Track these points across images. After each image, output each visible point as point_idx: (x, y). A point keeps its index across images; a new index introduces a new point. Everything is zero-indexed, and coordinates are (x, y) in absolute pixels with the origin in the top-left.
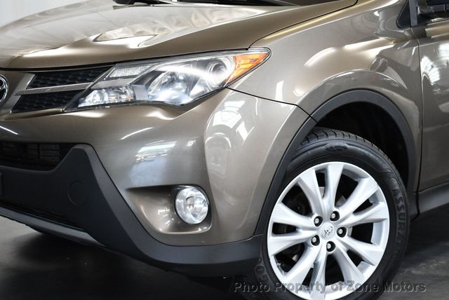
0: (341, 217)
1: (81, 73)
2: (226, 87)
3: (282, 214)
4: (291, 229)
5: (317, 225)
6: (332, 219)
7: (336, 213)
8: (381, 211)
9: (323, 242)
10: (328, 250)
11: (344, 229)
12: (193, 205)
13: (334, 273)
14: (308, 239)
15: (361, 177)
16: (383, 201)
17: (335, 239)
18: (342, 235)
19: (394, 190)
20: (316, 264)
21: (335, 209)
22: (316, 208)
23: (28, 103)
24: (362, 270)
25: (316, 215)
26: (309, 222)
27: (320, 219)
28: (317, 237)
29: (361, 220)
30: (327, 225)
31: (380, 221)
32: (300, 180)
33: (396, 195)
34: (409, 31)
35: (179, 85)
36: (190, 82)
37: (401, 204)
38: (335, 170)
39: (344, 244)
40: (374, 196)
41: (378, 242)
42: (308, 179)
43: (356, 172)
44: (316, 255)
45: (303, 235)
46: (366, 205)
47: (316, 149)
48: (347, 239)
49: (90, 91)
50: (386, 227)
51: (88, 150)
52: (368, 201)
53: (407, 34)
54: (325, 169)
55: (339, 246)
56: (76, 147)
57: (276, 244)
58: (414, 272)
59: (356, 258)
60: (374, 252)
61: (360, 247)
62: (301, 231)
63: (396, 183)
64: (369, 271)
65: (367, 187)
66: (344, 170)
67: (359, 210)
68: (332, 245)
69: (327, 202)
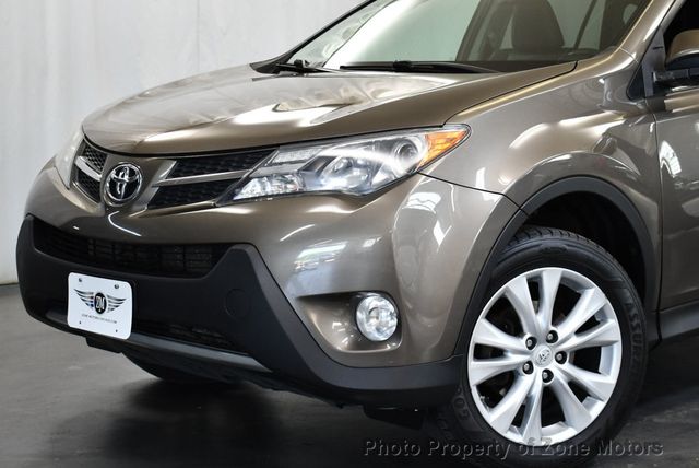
0: (560, 339)
1: (236, 159)
2: (418, 172)
3: (486, 333)
4: (498, 353)
5: (530, 348)
6: (549, 341)
7: (555, 334)
8: (611, 329)
9: (538, 371)
10: (545, 381)
11: (563, 353)
12: (378, 319)
13: (552, 411)
14: (518, 365)
15: (584, 287)
16: (612, 318)
17: (553, 366)
18: (561, 362)
19: (627, 305)
20: (528, 399)
21: (553, 328)
22: (528, 325)
23: (168, 195)
24: (588, 407)
25: (528, 335)
26: (521, 343)
27: (533, 342)
28: (530, 363)
29: (585, 343)
30: (541, 349)
31: (610, 344)
32: (507, 290)
33: (629, 310)
34: (643, 104)
35: (356, 172)
36: (372, 168)
37: (635, 322)
38: (551, 278)
39: (562, 372)
40: (601, 311)
41: (608, 372)
42: (518, 288)
43: (579, 281)
44: (529, 386)
45: (513, 360)
46: (591, 324)
47: (527, 252)
48: (567, 366)
50: (617, 351)
52: (593, 318)
53: (640, 107)
54: (539, 277)
55: (558, 376)
56: (234, 248)
57: (478, 371)
58: (656, 419)
59: (581, 392)
60: (604, 381)
61: (585, 377)
62: (509, 355)
63: (629, 294)
64: (597, 409)
65: (592, 301)
66: (563, 279)
67: (581, 331)
68: (549, 375)
69: (542, 319)
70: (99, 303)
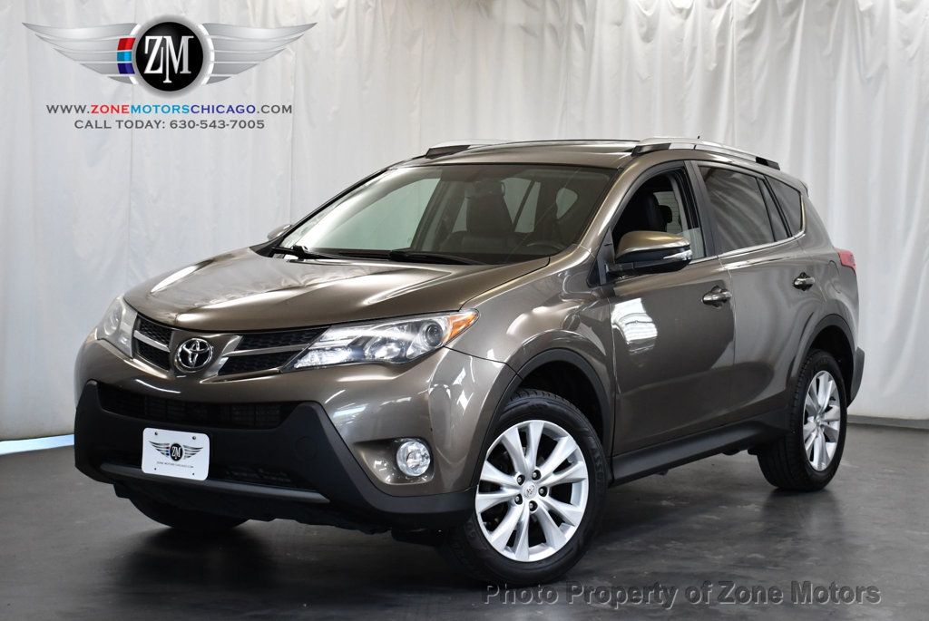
0: (542, 477)
1: (294, 335)
2: (444, 346)
3: (490, 473)
4: (495, 487)
5: (520, 484)
6: (534, 479)
7: (538, 472)
8: (580, 470)
9: (526, 502)
10: (531, 510)
11: (544, 488)
12: (414, 458)
13: (537, 536)
14: (511, 497)
15: (560, 436)
16: (581, 460)
17: (538, 499)
18: (543, 495)
19: (592, 449)
20: (519, 525)
21: (536, 468)
22: (518, 466)
24: (563, 531)
25: (519, 474)
26: (514, 480)
27: (523, 479)
28: (520, 496)
29: (561, 480)
30: (528, 485)
31: (579, 481)
32: (504, 438)
33: (594, 454)
34: (598, 291)
35: (392, 346)
36: (404, 345)
37: (598, 464)
38: (536, 428)
39: (544, 503)
40: (573, 455)
41: (578, 503)
42: (511, 436)
43: (553, 429)
44: (519, 514)
45: (508, 493)
46: (564, 466)
47: (520, 407)
48: (547, 498)
49: (307, 351)
50: (585, 486)
51: (314, 406)
52: (566, 461)
53: (595, 294)
54: (527, 428)
55: (541, 505)
56: (301, 405)
57: (483, 502)
58: (608, 548)
59: (558, 519)
60: (575, 511)
61: (561, 508)
62: (505, 489)
63: (593, 441)
64: (571, 532)
65: (566, 446)
66: (545, 429)
67: (558, 471)
68: (534, 506)
69: (529, 461)
70: (175, 452)
